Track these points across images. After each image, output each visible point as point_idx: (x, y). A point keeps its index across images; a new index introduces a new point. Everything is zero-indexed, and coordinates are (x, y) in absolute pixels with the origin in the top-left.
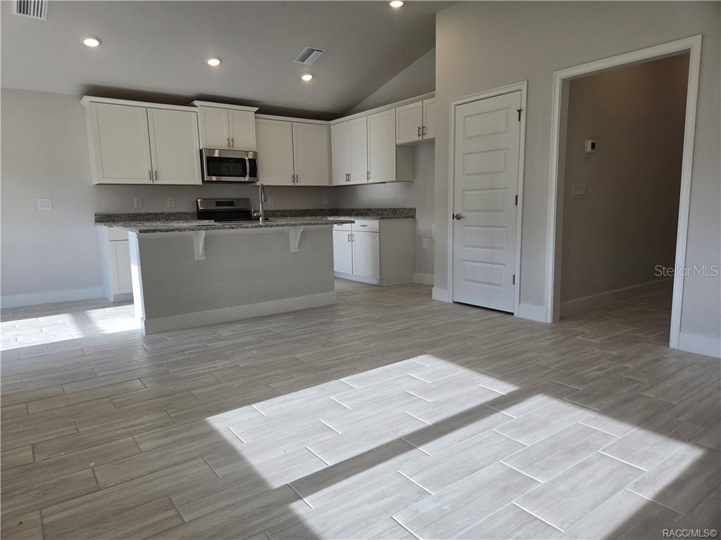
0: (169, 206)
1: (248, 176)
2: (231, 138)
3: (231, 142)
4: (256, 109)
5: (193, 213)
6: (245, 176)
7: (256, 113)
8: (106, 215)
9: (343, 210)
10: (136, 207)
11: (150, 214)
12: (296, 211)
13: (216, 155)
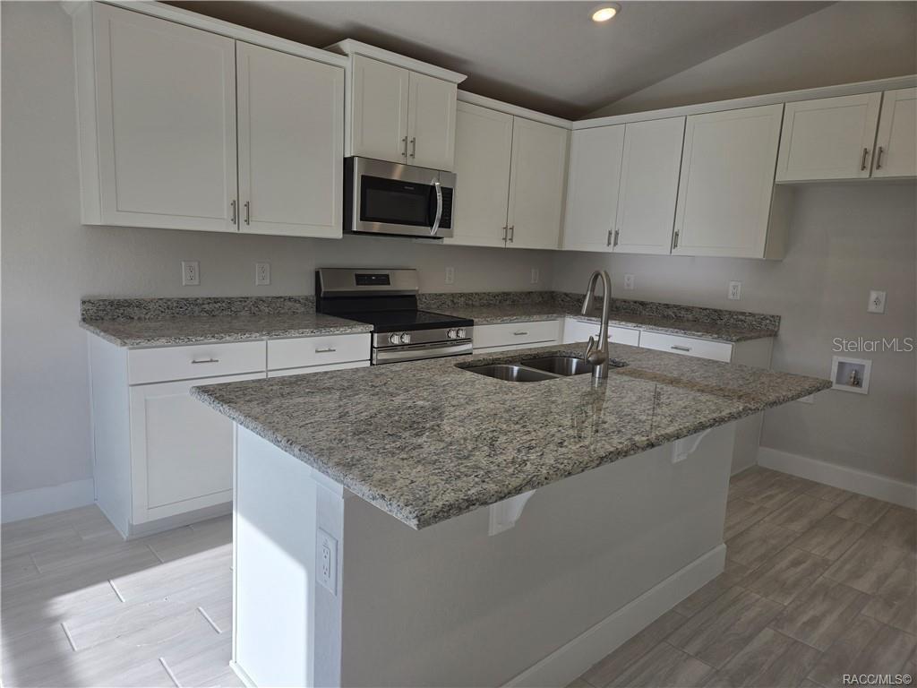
0: (259, 283)
1: (436, 225)
2: (410, 139)
3: (410, 146)
4: (462, 78)
5: (307, 299)
6: (431, 225)
7: (461, 86)
8: (111, 303)
9: (566, 295)
10: (186, 283)
11: (216, 301)
12: (488, 294)
13: (396, 176)
